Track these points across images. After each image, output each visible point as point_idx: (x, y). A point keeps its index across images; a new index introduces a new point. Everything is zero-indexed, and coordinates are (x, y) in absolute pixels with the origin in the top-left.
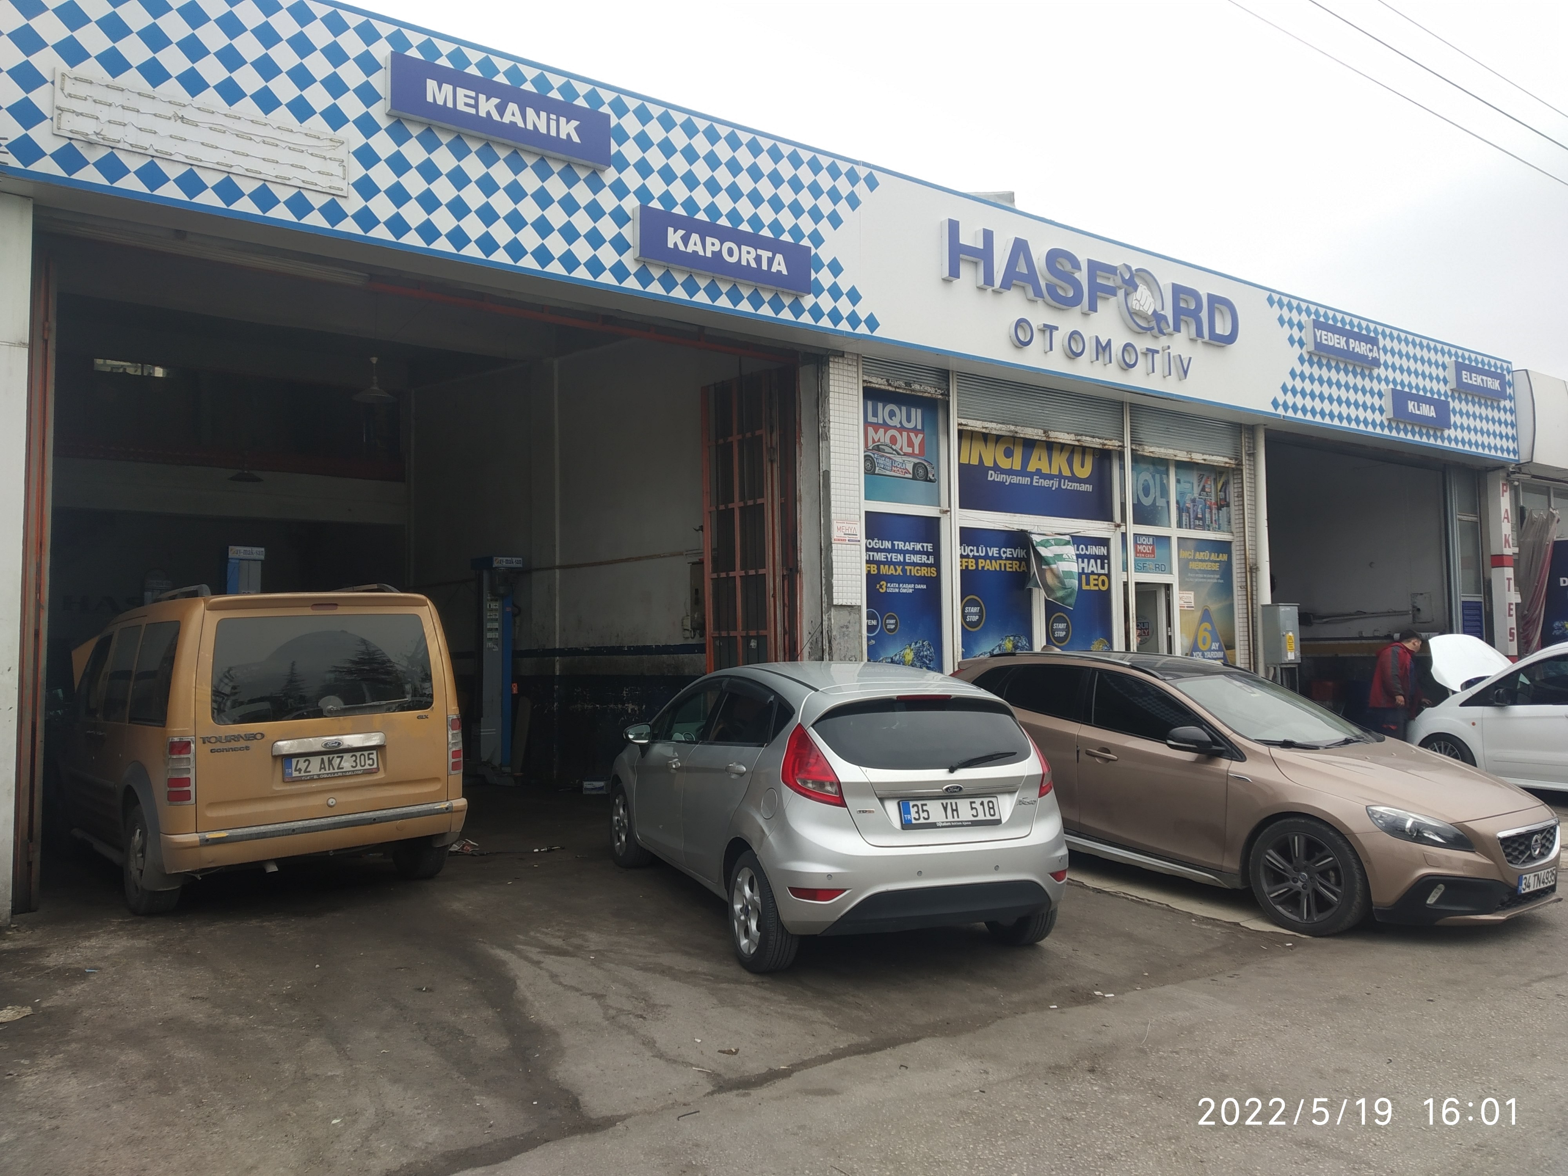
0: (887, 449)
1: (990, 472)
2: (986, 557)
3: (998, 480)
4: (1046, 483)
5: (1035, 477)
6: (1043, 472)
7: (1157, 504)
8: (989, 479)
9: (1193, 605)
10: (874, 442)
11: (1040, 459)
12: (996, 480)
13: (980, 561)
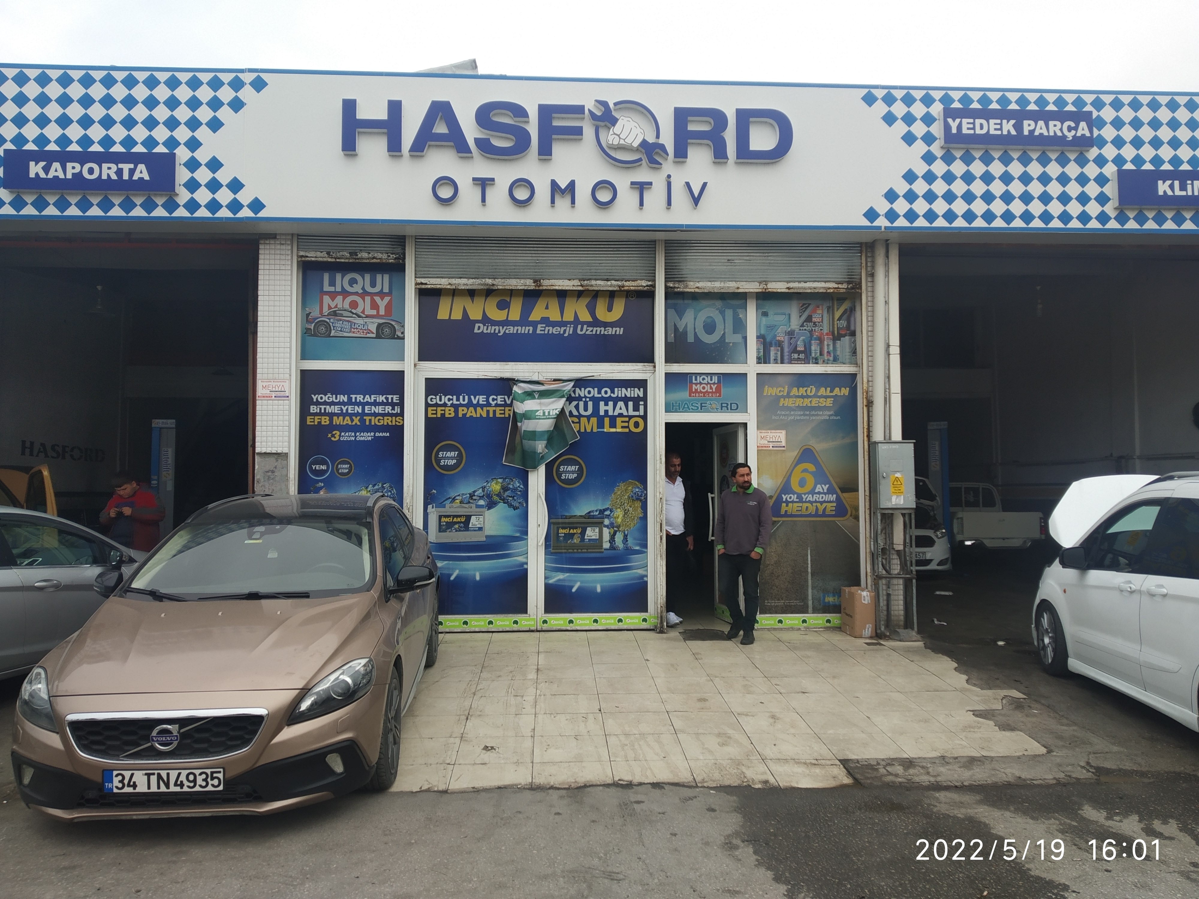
0: (345, 313)
1: (477, 325)
2: (470, 404)
3: (489, 331)
4: (555, 330)
5: (539, 326)
6: (551, 320)
7: (727, 341)
8: (476, 331)
9: (784, 444)
10: (330, 307)
11: (547, 308)
12: (485, 331)
13: (460, 409)
